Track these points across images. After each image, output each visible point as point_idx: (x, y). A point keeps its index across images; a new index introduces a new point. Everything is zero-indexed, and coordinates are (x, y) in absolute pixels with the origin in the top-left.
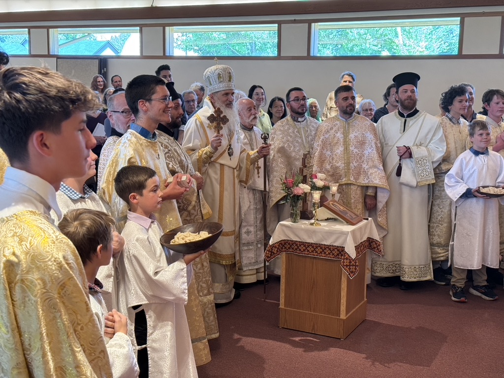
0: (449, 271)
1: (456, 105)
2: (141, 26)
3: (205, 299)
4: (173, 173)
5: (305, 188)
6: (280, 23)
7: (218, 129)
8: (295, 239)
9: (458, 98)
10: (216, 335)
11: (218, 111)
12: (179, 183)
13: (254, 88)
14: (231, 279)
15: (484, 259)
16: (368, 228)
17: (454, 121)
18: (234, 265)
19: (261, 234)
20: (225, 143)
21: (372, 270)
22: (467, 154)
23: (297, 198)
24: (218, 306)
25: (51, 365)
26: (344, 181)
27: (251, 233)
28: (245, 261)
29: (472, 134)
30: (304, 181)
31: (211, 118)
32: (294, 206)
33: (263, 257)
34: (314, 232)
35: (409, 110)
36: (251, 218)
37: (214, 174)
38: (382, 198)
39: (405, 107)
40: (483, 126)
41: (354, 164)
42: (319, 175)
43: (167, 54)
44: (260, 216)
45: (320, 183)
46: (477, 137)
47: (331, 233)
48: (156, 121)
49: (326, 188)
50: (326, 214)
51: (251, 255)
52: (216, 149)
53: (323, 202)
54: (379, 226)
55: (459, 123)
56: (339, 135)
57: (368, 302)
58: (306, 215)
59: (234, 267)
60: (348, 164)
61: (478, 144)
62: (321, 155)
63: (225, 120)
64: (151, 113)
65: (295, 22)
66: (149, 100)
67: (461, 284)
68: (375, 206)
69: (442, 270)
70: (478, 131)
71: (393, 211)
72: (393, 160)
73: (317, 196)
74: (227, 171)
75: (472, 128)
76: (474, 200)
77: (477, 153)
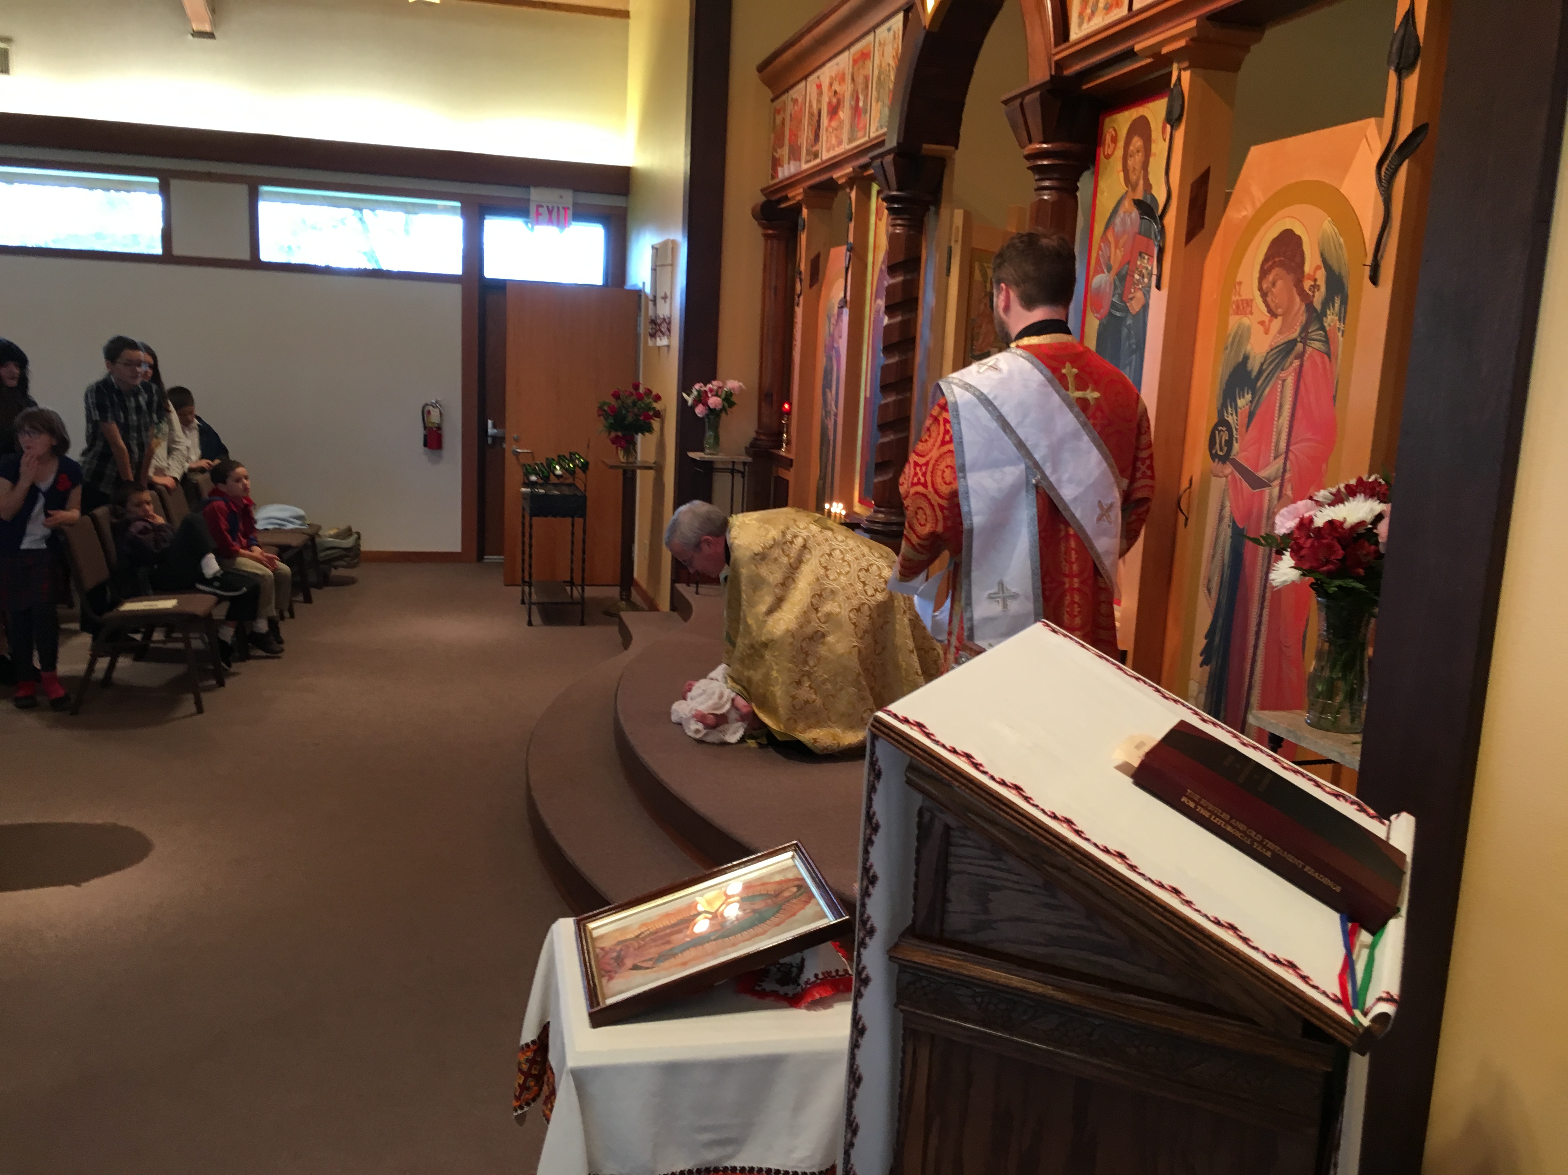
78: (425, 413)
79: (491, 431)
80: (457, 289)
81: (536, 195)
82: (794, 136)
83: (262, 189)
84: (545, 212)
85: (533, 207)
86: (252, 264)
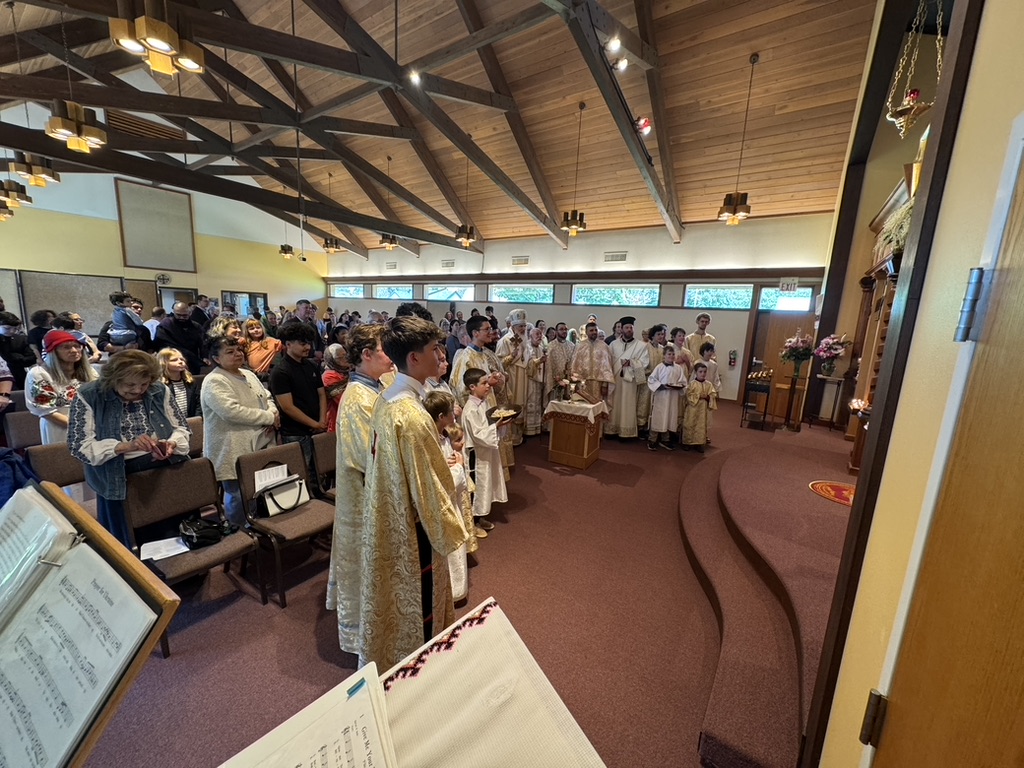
0: (648, 432)
1: (656, 337)
2: (475, 284)
3: (507, 444)
4: (492, 371)
5: (567, 381)
6: (554, 284)
7: (516, 345)
8: (559, 411)
9: (657, 333)
10: (513, 464)
11: (516, 336)
12: (495, 377)
13: (539, 321)
14: (520, 432)
15: (668, 426)
16: (602, 406)
17: (655, 345)
18: (522, 424)
19: (539, 408)
20: (519, 353)
21: (603, 430)
22: (661, 365)
23: (561, 387)
24: (514, 447)
25: (419, 482)
26: (589, 378)
27: (533, 406)
28: (528, 422)
29: (664, 354)
30: (566, 378)
31: (512, 339)
32: (559, 392)
33: (540, 421)
34: (571, 407)
35: (629, 338)
36: (534, 398)
37: (513, 372)
38: (611, 389)
39: (626, 337)
40: (672, 349)
41: (595, 368)
42: (575, 374)
43: (490, 300)
44: (539, 397)
45: (575, 379)
46: (667, 355)
47: (581, 408)
48: (482, 341)
49: (578, 382)
50: (578, 397)
51: (532, 419)
52: (514, 357)
53: (576, 390)
54: (608, 405)
55: (657, 347)
56: (587, 351)
57: (601, 448)
58: (566, 398)
59: (523, 425)
60: (592, 368)
61: (667, 360)
62: (576, 363)
63: (520, 341)
64: (479, 338)
65: (563, 283)
66: (479, 330)
67: (654, 440)
68: (607, 393)
69: (644, 431)
70: (668, 352)
71: (616, 396)
72: (619, 367)
73: (573, 386)
74: (520, 370)
75: (665, 349)
76: (664, 391)
77: (667, 365)
78: (730, 354)
79: (754, 360)
80: (748, 313)
81: (783, 280)
83: (688, 286)
84: (785, 286)
85: (781, 284)
86: (682, 308)
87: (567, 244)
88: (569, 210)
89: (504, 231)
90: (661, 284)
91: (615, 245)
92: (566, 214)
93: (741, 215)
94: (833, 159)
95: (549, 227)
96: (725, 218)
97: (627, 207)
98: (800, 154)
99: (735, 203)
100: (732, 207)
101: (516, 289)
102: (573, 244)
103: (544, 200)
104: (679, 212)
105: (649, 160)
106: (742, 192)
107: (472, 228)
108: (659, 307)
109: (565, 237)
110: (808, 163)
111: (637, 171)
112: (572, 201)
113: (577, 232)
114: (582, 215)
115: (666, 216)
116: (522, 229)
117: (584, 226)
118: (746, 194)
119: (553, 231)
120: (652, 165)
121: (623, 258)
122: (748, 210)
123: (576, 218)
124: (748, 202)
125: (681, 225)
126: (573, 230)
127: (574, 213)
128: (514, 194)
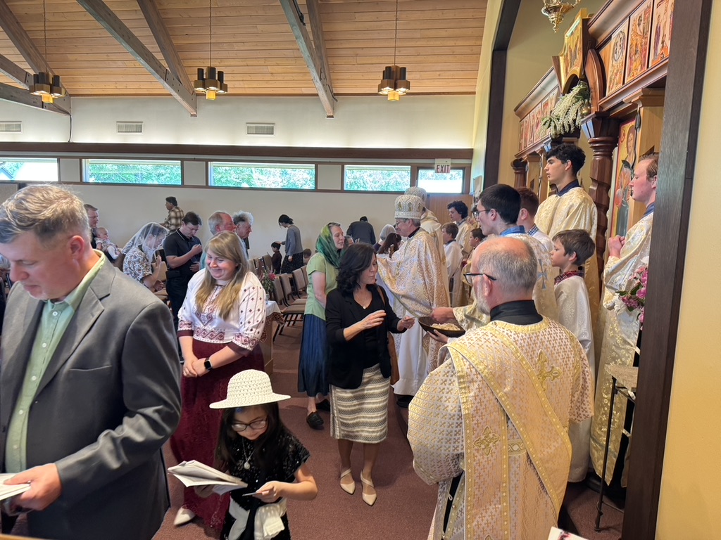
2: (59, 158)
6: (182, 160)
43: (84, 181)
65: (195, 160)
81: (437, 161)
82: (526, 135)
83: (346, 166)
84: (440, 167)
85: (436, 166)
86: (342, 191)
87: (195, 108)
88: (205, 66)
89: (102, 86)
90: (317, 164)
91: (261, 114)
92: (200, 71)
93: (402, 90)
94: (472, 42)
95: (172, 86)
96: (385, 93)
97: (270, 69)
98: (443, 33)
99: (394, 77)
100: (393, 81)
101: (109, 166)
102: (204, 110)
103: (163, 49)
104: (331, 80)
105: (301, 18)
106: (401, 66)
107: (56, 78)
108: (316, 190)
109: (194, 100)
110: (451, 43)
111: (288, 27)
112: (207, 55)
113: (217, 95)
114: (221, 74)
115: (319, 84)
116: (130, 85)
117: (224, 87)
118: (405, 69)
119: (178, 91)
120: (304, 24)
121: (270, 131)
122: (407, 86)
123: (212, 77)
124: (407, 77)
125: (334, 96)
126: (211, 93)
127: (212, 70)
128: (123, 36)
